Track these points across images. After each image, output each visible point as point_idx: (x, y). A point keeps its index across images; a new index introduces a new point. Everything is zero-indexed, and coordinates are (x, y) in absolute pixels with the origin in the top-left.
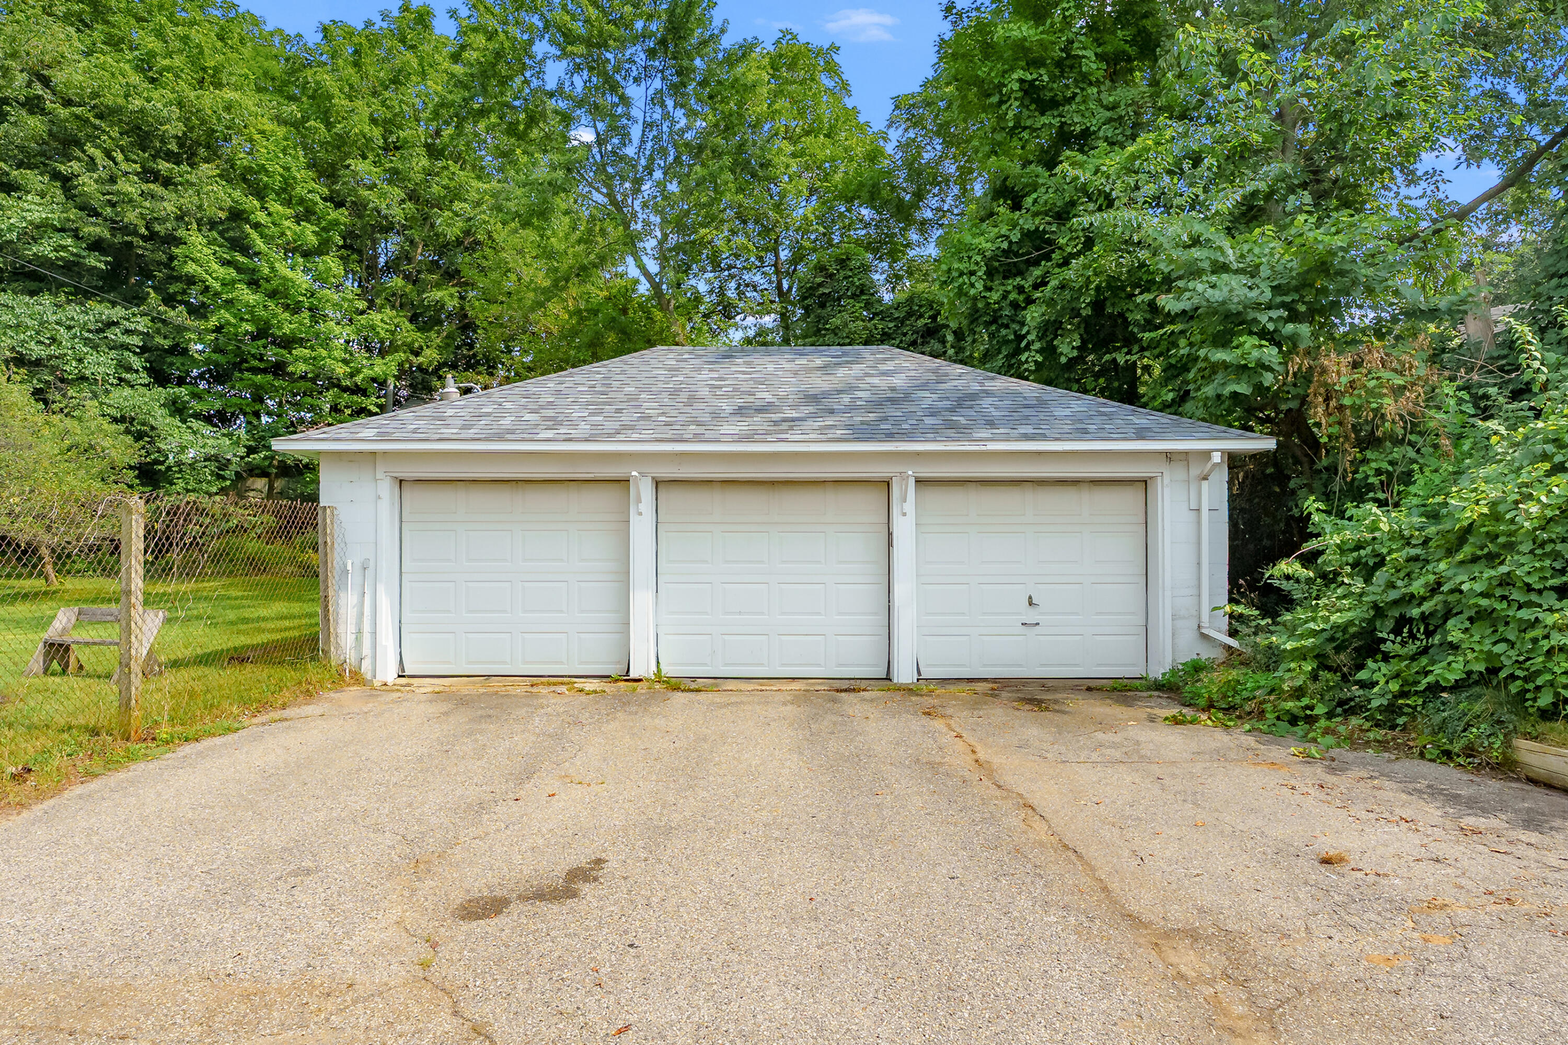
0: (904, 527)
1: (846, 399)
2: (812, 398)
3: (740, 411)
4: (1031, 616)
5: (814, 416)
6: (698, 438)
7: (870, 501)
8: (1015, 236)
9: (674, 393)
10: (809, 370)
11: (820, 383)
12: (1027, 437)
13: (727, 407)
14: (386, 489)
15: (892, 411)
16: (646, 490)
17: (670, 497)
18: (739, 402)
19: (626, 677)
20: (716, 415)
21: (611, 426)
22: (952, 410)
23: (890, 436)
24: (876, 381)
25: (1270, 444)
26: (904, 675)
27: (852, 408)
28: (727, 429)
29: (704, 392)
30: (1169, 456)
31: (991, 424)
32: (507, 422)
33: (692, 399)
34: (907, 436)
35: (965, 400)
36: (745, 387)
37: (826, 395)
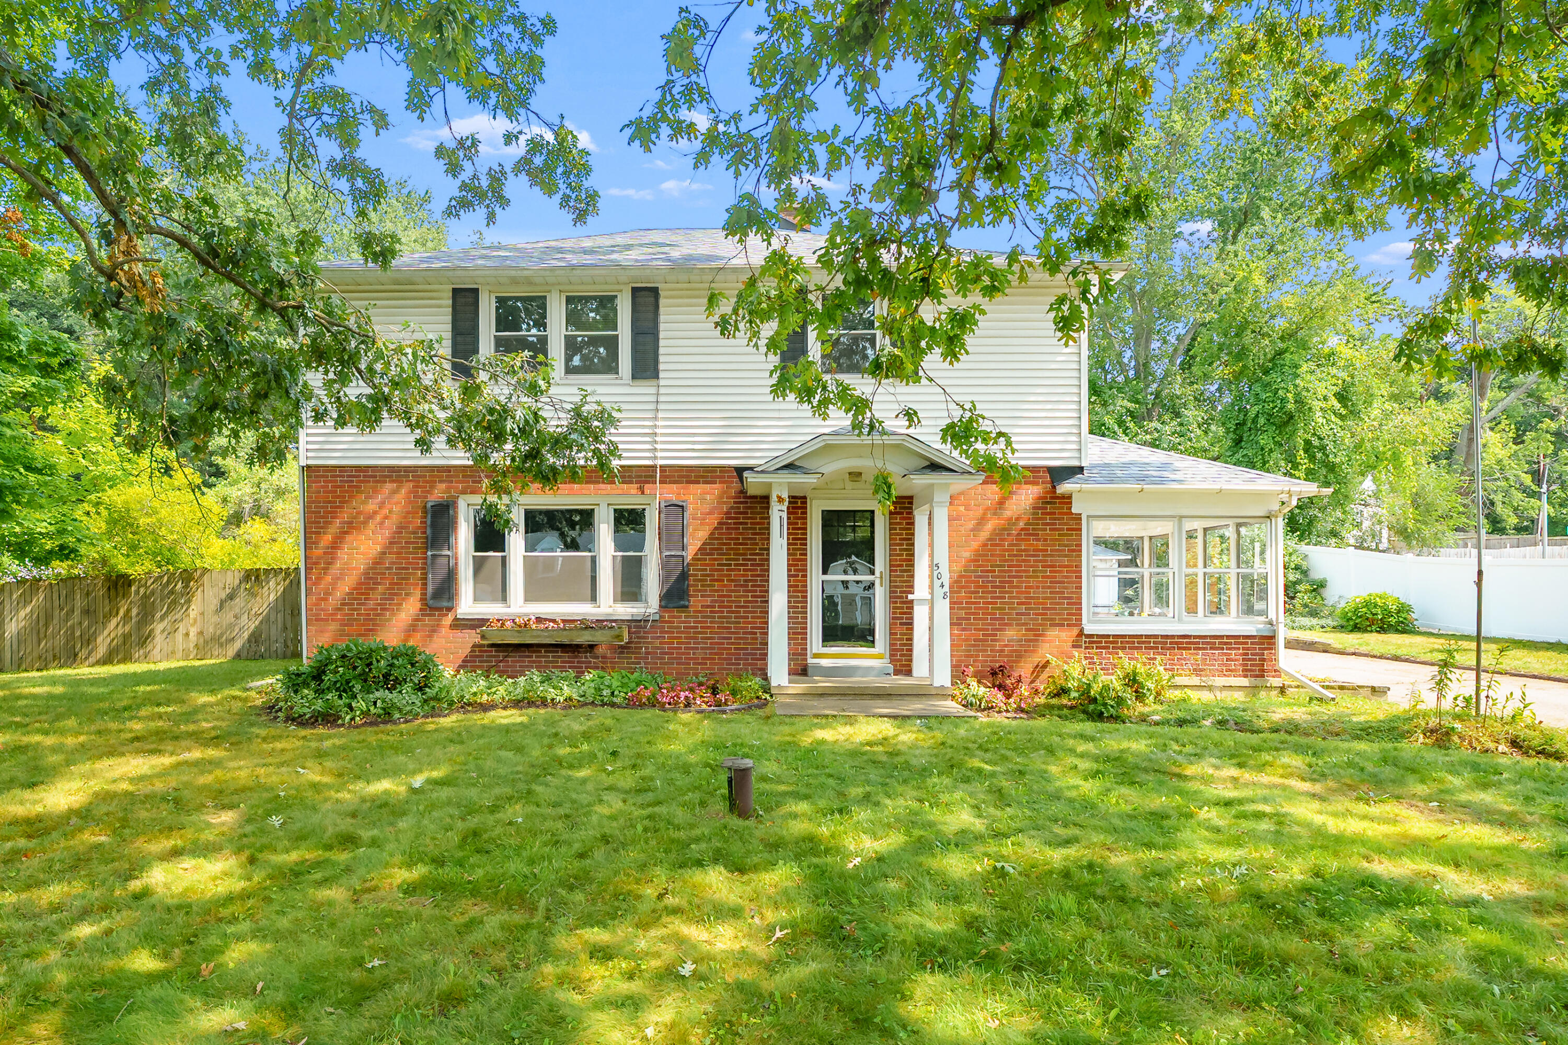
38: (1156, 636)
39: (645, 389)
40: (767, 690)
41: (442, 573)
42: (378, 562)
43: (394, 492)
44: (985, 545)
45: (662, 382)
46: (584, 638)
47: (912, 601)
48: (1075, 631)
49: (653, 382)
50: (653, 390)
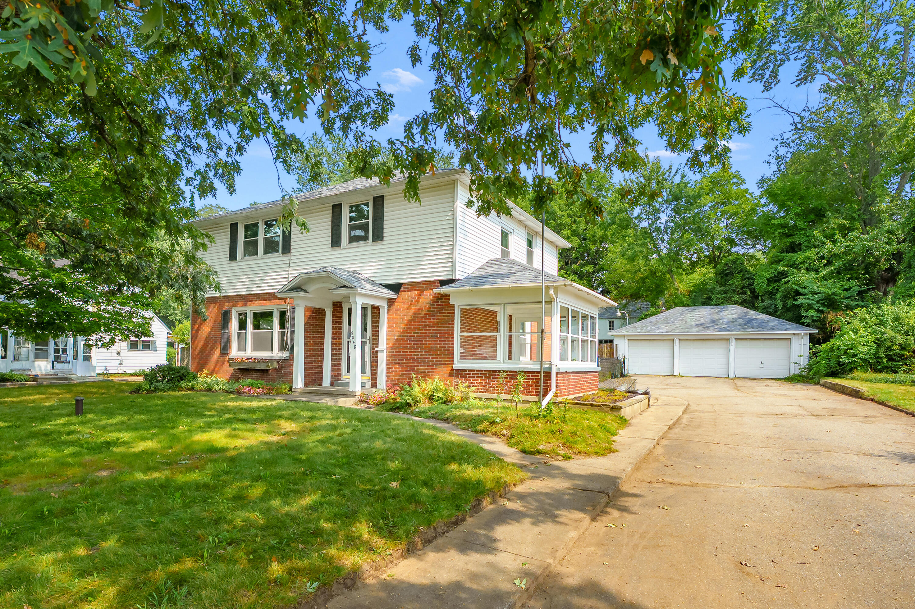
0: (732, 348)
1: (721, 321)
2: (713, 321)
3: (697, 325)
4: (762, 366)
5: (713, 326)
6: (688, 332)
7: (724, 343)
8: (776, 274)
9: (682, 320)
10: (714, 313)
11: (716, 317)
12: (759, 331)
13: (694, 324)
14: (626, 341)
15: (731, 324)
16: (677, 341)
17: (681, 342)
18: (697, 322)
19: (673, 375)
20: (691, 326)
21: (670, 329)
22: (745, 324)
23: (729, 331)
24: (729, 316)
25: (817, 331)
26: (732, 375)
27: (722, 324)
28: (694, 329)
29: (689, 320)
30: (794, 334)
31: (753, 327)
32: (649, 328)
33: (686, 322)
34: (732, 331)
35: (750, 321)
36: (698, 319)
37: (717, 320)
38: (490, 371)
39: (286, 258)
40: (291, 389)
41: (226, 339)
42: (209, 335)
43: (214, 307)
44: (406, 325)
45: (292, 254)
46: (262, 366)
47: (377, 352)
48: (450, 368)
49: (288, 255)
50: (288, 258)
